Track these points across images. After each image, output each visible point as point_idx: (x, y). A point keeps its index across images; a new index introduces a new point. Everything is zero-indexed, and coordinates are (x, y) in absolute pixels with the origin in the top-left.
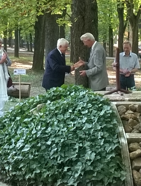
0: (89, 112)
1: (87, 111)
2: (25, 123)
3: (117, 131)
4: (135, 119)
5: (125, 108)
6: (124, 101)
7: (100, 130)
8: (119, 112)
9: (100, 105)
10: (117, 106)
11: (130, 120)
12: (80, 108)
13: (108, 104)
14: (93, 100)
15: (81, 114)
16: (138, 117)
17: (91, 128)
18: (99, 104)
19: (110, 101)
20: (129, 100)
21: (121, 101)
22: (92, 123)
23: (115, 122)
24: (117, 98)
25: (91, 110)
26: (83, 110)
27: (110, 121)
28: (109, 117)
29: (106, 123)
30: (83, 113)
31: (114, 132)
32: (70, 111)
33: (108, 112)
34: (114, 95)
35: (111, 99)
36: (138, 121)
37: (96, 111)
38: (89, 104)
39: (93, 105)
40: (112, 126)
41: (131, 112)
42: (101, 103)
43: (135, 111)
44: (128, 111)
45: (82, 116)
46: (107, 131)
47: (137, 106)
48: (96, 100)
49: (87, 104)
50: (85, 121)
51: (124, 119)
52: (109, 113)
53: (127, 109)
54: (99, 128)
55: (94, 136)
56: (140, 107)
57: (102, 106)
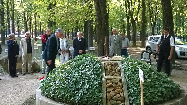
0: (89, 66)
1: (88, 66)
3: (101, 75)
4: (111, 69)
5: (108, 64)
7: (93, 75)
8: (104, 66)
10: (104, 63)
11: (109, 70)
13: (99, 63)
14: (93, 61)
16: (113, 69)
17: (89, 74)
20: (111, 61)
21: (107, 61)
22: (90, 71)
23: (101, 71)
25: (91, 65)
26: (87, 66)
27: (98, 71)
28: (98, 69)
29: (96, 72)
30: (87, 67)
31: (100, 75)
32: (81, 66)
35: (102, 60)
37: (93, 66)
39: (92, 63)
40: (99, 73)
41: (110, 66)
42: (96, 62)
43: (112, 65)
46: (96, 75)
47: (113, 63)
49: (89, 63)
50: (87, 71)
51: (106, 70)
52: (98, 67)
54: (93, 74)
55: (90, 77)
56: (115, 64)
57: (96, 64)
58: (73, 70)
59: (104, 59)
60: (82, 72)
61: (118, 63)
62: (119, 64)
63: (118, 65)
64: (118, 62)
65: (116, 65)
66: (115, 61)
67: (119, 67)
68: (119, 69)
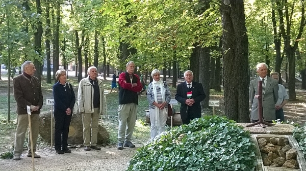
0: (227, 143)
1: (225, 143)
2: (166, 152)
3: (255, 164)
4: (275, 152)
5: (265, 140)
6: (265, 133)
7: (237, 162)
8: (259, 144)
9: (240, 137)
10: (258, 138)
11: (270, 153)
12: (219, 140)
13: (248, 137)
14: (233, 132)
15: (219, 145)
16: (278, 151)
17: (229, 160)
18: (238, 136)
19: (251, 133)
20: (271, 133)
21: (262, 133)
22: (230, 154)
23: (253, 155)
24: (259, 131)
25: (230, 141)
26: (222, 142)
27: (248, 154)
28: (247, 150)
29: (243, 156)
30: (221, 144)
31: (252, 164)
32: (209, 142)
33: (246, 144)
34: (256, 127)
35: (251, 131)
36: (278, 154)
37: (235, 143)
38: (228, 136)
39: (233, 136)
40: (249, 158)
41: (271, 145)
42: (241, 135)
43: (276, 144)
44: (269, 144)
45: (220, 148)
46: (244, 163)
47: (278, 139)
48: (236, 132)
49: (226, 135)
50: (223, 153)
51: (264, 153)
52: (248, 145)
53: (268, 142)
54: (237, 160)
55: (231, 167)
56: (282, 140)
57: (241, 138)
58: (190, 148)
59: (254, 127)
60: (212, 156)
61: (287, 139)
62: (290, 142)
63: (288, 143)
64: (286, 136)
65: (284, 143)
66: (281, 134)
67: (291, 147)
68: (294, 154)
